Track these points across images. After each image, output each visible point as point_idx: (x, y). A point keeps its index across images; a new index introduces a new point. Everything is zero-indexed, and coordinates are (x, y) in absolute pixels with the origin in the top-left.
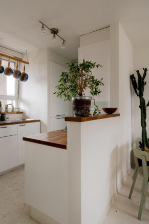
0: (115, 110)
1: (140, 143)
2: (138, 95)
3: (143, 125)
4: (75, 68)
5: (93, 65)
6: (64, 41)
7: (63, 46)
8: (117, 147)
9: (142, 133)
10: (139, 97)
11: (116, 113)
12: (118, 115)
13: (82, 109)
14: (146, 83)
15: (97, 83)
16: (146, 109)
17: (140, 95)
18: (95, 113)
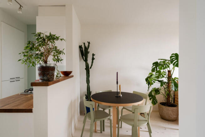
0: (70, 72)
1: (86, 95)
2: (84, 61)
3: (88, 82)
4: (41, 38)
5: (57, 38)
6: (21, 6)
7: (19, 10)
8: (72, 101)
9: (87, 88)
10: (85, 62)
11: (71, 75)
12: (72, 76)
13: (48, 74)
14: (89, 52)
15: (60, 52)
16: (89, 71)
17: (86, 60)
18: (57, 76)
